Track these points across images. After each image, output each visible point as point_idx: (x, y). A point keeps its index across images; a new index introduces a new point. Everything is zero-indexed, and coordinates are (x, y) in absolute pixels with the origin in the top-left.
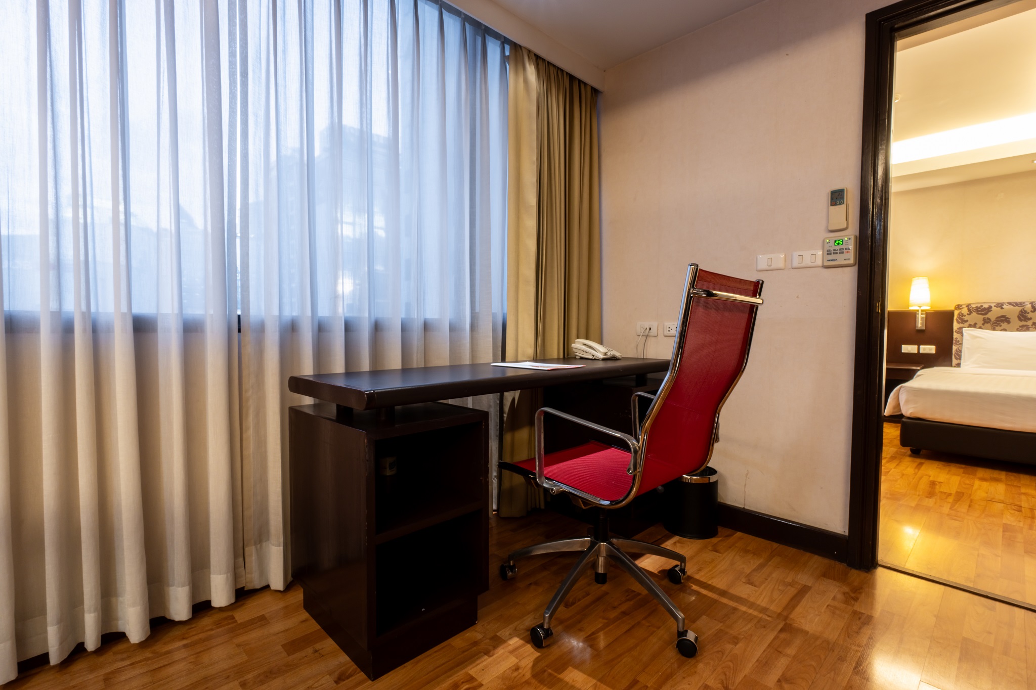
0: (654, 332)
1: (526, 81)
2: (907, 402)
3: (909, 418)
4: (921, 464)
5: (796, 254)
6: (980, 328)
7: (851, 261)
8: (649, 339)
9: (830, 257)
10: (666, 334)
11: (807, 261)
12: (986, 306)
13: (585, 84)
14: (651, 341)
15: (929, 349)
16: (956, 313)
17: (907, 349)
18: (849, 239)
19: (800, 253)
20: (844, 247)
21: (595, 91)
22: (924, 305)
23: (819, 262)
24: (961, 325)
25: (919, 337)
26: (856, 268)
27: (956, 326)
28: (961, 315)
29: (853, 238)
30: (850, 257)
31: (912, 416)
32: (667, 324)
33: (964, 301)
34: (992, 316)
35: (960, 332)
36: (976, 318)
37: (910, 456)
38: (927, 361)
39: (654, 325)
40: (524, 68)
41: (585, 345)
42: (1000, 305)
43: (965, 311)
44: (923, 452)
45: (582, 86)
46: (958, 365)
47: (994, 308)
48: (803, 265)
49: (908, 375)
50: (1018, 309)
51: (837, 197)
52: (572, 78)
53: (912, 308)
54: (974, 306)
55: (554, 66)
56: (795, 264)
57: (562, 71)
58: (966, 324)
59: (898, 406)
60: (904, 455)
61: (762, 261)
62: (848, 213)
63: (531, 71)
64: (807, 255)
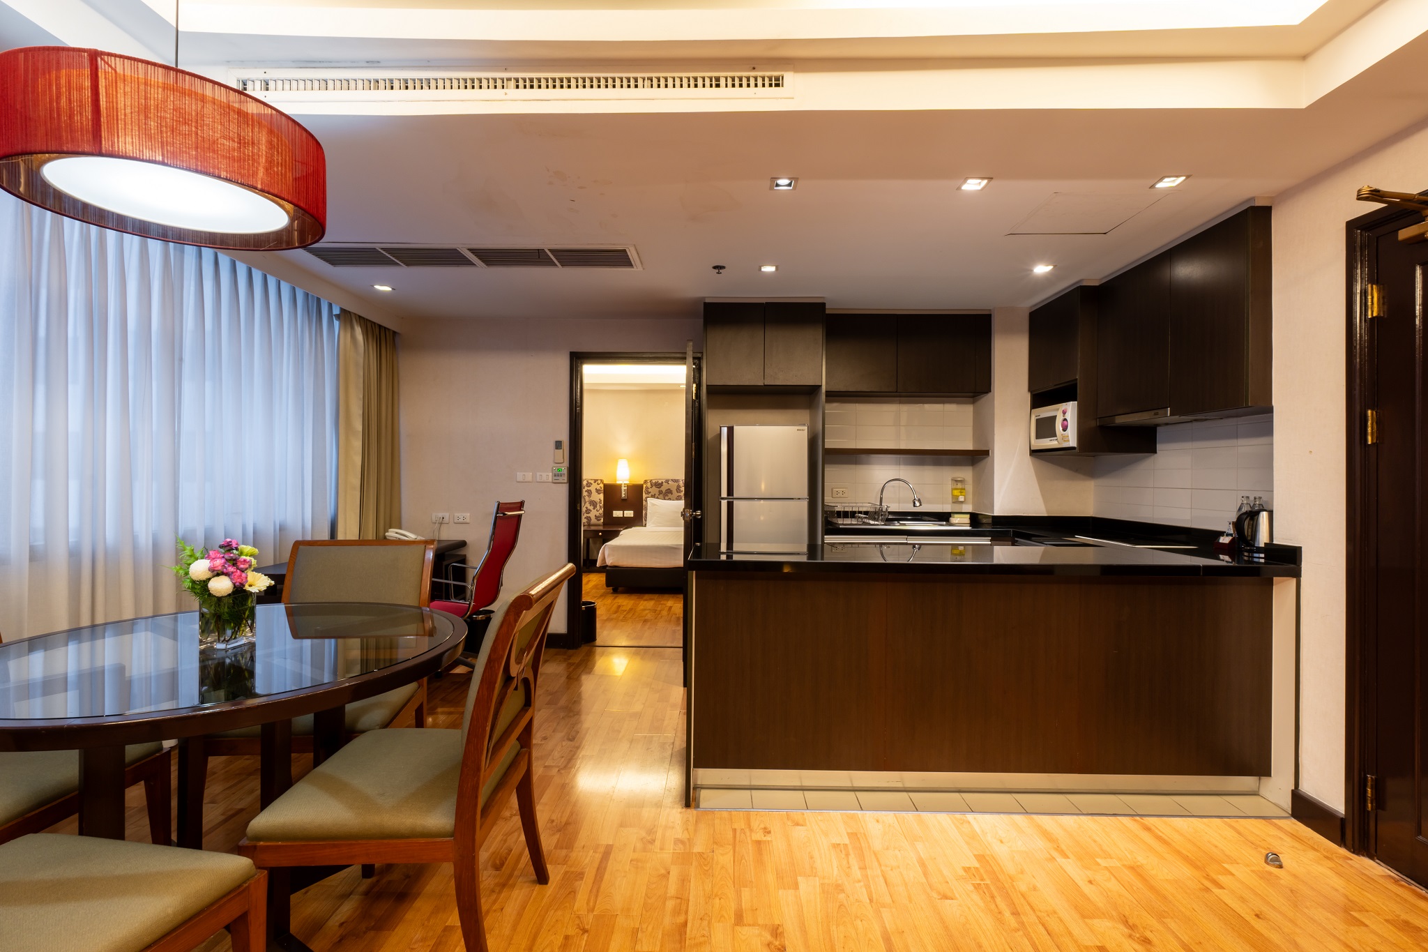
0: (446, 520)
2: (609, 555)
3: (610, 567)
4: (616, 597)
5: (538, 474)
6: (658, 498)
7: (566, 481)
8: (443, 525)
9: (556, 478)
10: (455, 521)
11: (544, 479)
12: (660, 482)
13: (389, 329)
14: (444, 527)
15: (629, 514)
16: (644, 486)
17: (617, 514)
18: (564, 468)
19: (541, 474)
20: (562, 473)
21: (394, 333)
22: (625, 480)
23: (550, 480)
24: (647, 495)
25: (624, 505)
26: (567, 485)
27: (644, 496)
28: (647, 488)
29: (566, 468)
30: (565, 479)
31: (612, 565)
32: (457, 515)
33: (648, 478)
34: (664, 489)
35: (646, 501)
36: (654, 490)
37: (612, 593)
38: (627, 523)
39: (446, 515)
40: (352, 328)
41: (397, 533)
42: (667, 481)
43: (649, 485)
44: (620, 589)
45: (387, 333)
46: (645, 526)
47: (664, 483)
48: (542, 481)
49: (615, 534)
50: (676, 484)
51: (558, 445)
52: (380, 326)
53: (618, 482)
54: (654, 481)
55: (370, 321)
56: (538, 480)
57: (375, 323)
58: (650, 495)
59: (604, 559)
60: (608, 593)
61: (520, 476)
62: (564, 455)
63: (358, 331)
64: (544, 475)
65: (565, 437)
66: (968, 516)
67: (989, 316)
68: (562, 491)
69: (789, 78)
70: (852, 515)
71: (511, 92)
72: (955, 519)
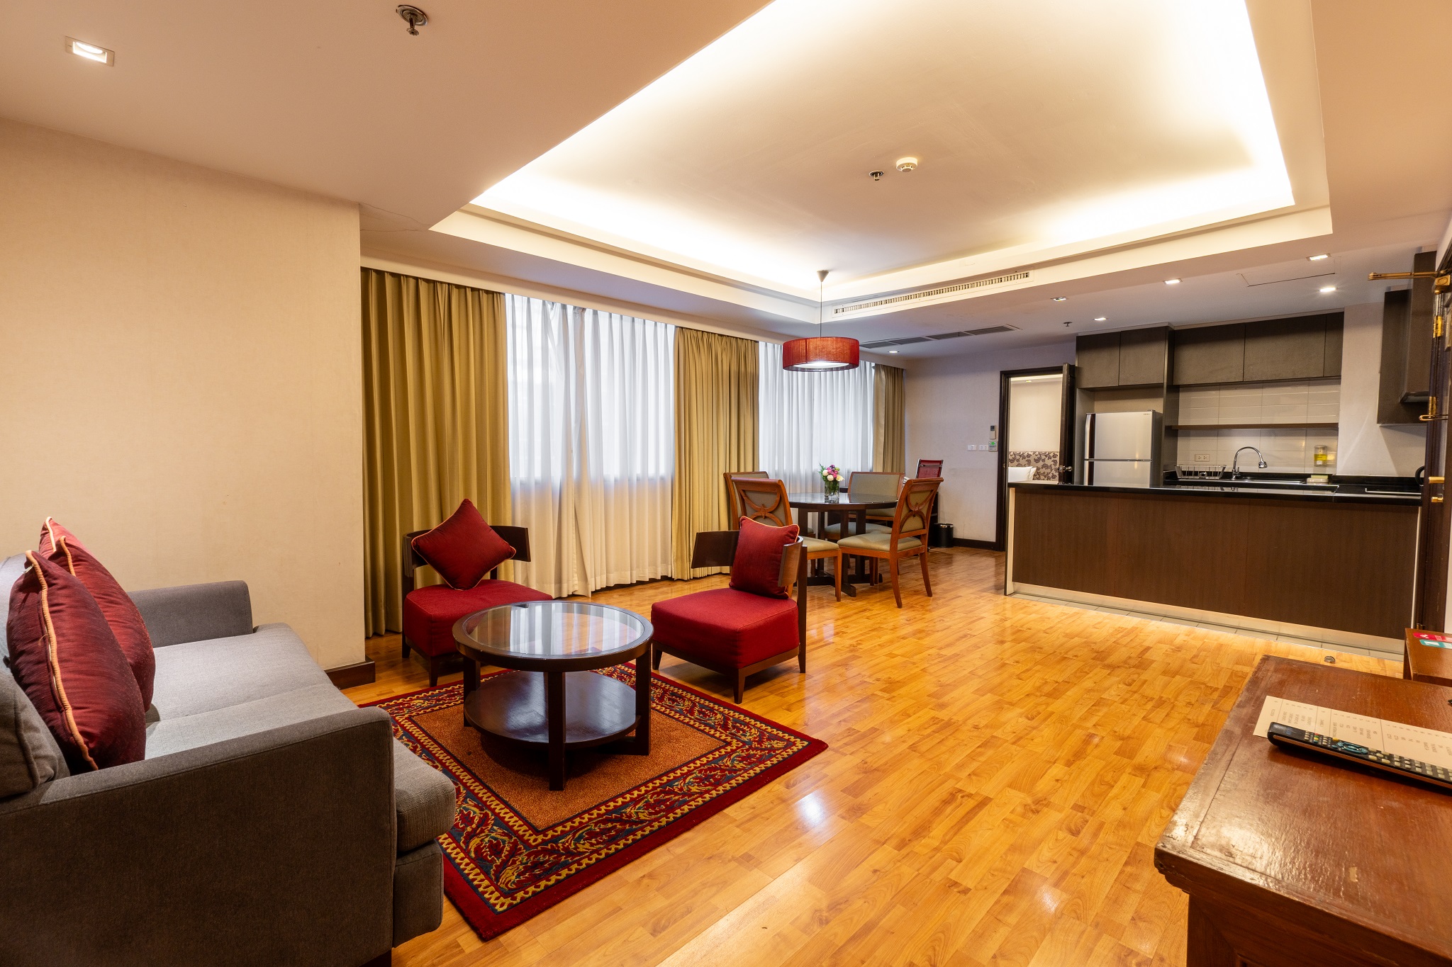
1: (881, 377)
5: (980, 446)
9: (991, 448)
11: (984, 449)
13: (900, 370)
19: (982, 446)
20: (994, 445)
21: (903, 370)
23: (987, 449)
26: (997, 453)
29: (996, 443)
30: (996, 449)
40: (880, 372)
45: (896, 371)
48: (982, 450)
51: (993, 428)
55: (889, 366)
56: (980, 450)
57: (892, 369)
61: (969, 448)
62: (994, 436)
63: (883, 373)
64: (984, 446)
65: (996, 423)
66: (1327, 477)
67: (1342, 314)
68: (994, 457)
69: (1031, 273)
70: (1196, 473)
71: (922, 299)
72: (1311, 481)
